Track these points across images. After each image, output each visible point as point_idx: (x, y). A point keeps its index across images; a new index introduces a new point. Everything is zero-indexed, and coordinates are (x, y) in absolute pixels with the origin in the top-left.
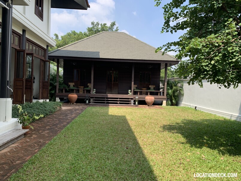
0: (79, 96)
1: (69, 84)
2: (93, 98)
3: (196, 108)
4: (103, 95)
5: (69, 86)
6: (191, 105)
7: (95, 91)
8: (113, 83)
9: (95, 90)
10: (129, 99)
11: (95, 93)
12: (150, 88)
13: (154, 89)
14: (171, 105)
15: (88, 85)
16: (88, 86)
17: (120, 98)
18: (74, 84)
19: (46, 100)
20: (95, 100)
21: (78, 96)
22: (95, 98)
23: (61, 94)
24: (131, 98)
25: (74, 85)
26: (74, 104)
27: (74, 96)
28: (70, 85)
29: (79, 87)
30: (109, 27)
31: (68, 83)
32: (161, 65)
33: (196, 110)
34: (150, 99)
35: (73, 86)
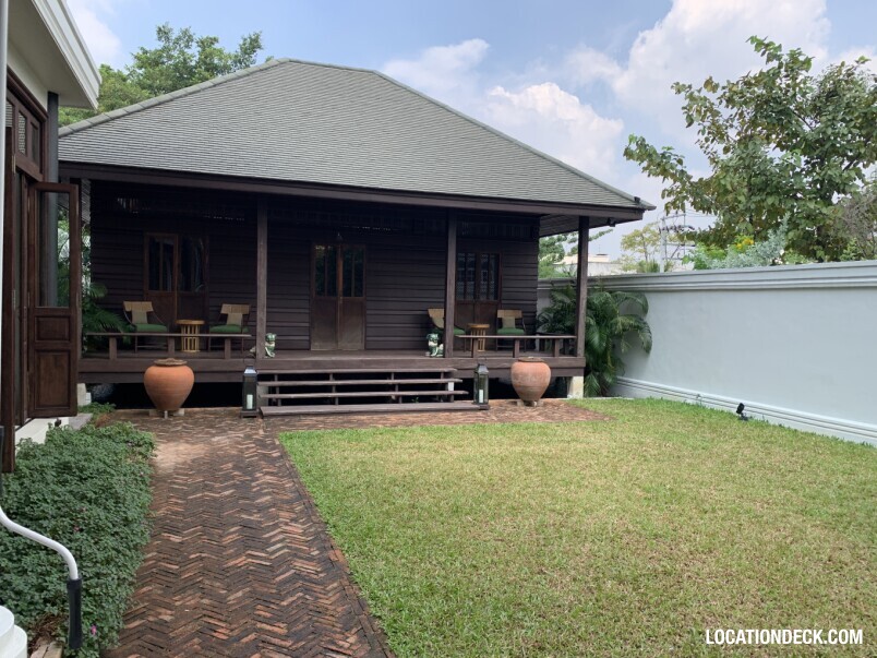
0: (197, 369)
1: (128, 306)
2: (269, 377)
3: (741, 408)
4: (316, 364)
5: (127, 317)
6: (702, 394)
7: (273, 345)
8: (340, 302)
9: (272, 336)
10: (436, 375)
11: (276, 350)
12: (501, 319)
13: (518, 323)
14: (599, 395)
15: (223, 312)
16: (226, 315)
17: (399, 375)
18: (148, 306)
19: (58, 424)
20: (284, 390)
21: (195, 372)
22: (282, 377)
23: (94, 364)
24: (446, 370)
25: (149, 314)
26: (180, 417)
27: (177, 375)
28: (130, 313)
29: (182, 322)
30: (236, 56)
31: (122, 304)
32: (541, 222)
33: (746, 419)
34: (535, 375)
35: (145, 319)
